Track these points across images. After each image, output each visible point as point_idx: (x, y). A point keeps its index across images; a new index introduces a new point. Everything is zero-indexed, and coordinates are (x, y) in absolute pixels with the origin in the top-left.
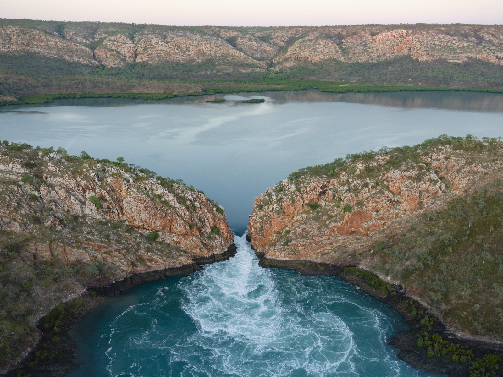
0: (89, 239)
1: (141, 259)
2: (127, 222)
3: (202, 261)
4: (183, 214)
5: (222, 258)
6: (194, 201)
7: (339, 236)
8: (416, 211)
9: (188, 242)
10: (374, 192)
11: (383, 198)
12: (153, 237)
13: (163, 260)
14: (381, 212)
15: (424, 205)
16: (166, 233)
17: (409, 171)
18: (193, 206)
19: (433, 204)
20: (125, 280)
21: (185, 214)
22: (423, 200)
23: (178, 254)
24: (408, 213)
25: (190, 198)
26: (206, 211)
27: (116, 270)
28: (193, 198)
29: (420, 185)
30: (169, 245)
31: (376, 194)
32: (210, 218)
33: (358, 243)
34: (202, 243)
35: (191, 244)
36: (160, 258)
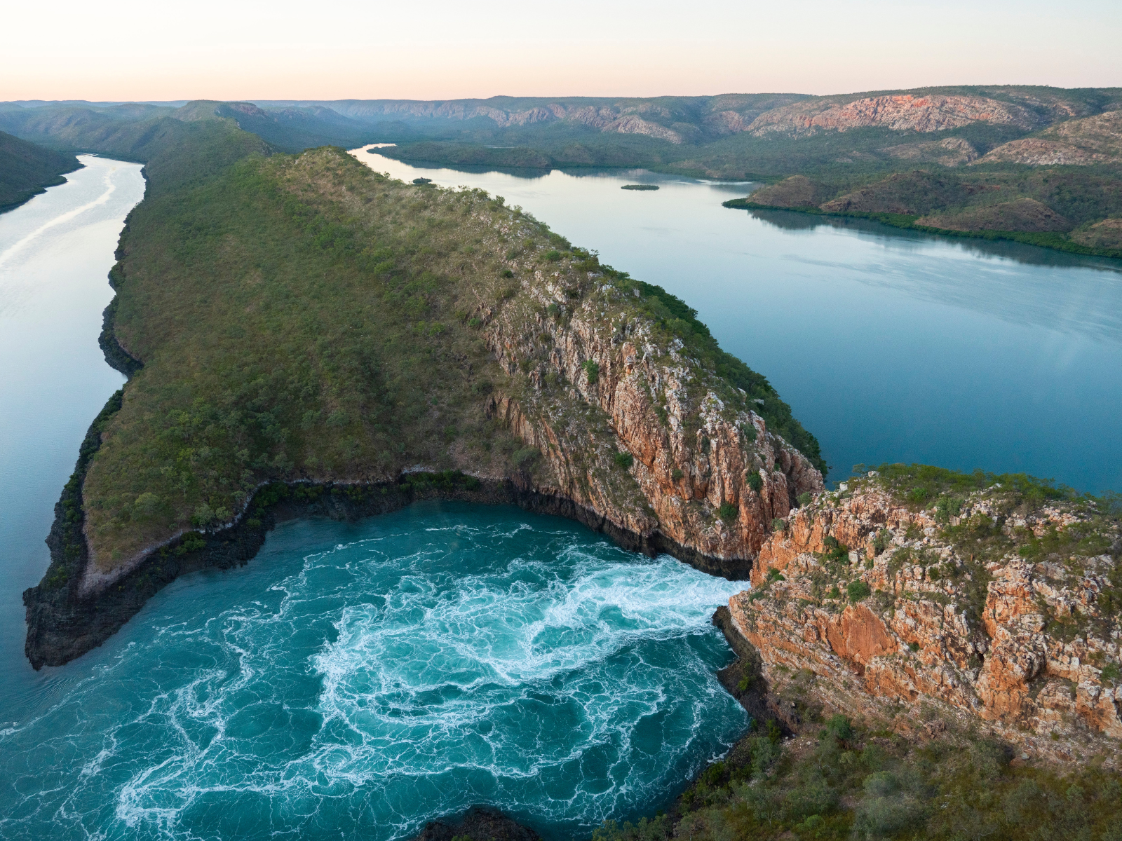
0: (548, 417)
1: (585, 485)
2: (611, 420)
3: (670, 547)
4: (674, 447)
5: (703, 564)
6: (712, 435)
7: (823, 650)
8: (1005, 726)
9: (665, 500)
10: (932, 588)
11: (935, 619)
12: (626, 462)
13: (607, 502)
14: (920, 656)
15: (1036, 723)
16: (644, 467)
17: (1059, 589)
18: (707, 443)
19: (1056, 736)
20: (550, 498)
21: (677, 447)
22: (1041, 705)
23: (631, 506)
24: (983, 711)
25: (708, 426)
26: (724, 465)
27: (550, 477)
28: (713, 429)
29: (1060, 652)
30: (636, 486)
31: (929, 596)
32: (727, 482)
33: (842, 696)
34: (685, 516)
35: (668, 506)
36: (604, 496)
